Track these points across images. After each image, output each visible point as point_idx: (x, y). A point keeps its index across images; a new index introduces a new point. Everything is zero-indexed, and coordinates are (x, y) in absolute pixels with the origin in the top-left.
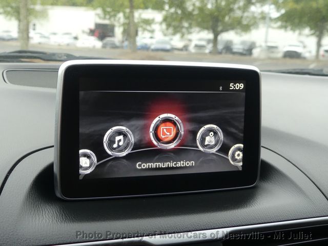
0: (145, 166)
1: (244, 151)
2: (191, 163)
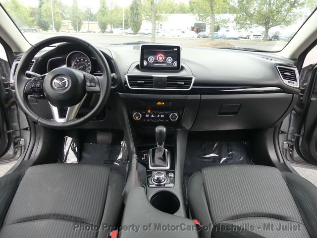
0: (156, 65)
1: (177, 63)
2: (165, 65)
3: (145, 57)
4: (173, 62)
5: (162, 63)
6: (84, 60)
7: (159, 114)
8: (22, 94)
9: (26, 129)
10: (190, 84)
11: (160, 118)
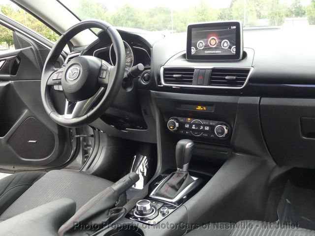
0: (207, 52)
1: (235, 48)
2: (220, 52)
3: (193, 42)
4: (230, 48)
5: (216, 49)
7: (202, 125)
9: (93, 136)
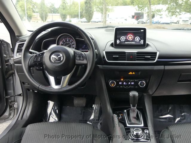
0: (127, 43)
1: (143, 41)
2: (134, 43)
3: (118, 37)
4: (140, 41)
5: (132, 41)
6: (69, 40)
7: (130, 82)
8: (27, 67)
9: (20, 95)
10: (155, 58)
11: (131, 84)
